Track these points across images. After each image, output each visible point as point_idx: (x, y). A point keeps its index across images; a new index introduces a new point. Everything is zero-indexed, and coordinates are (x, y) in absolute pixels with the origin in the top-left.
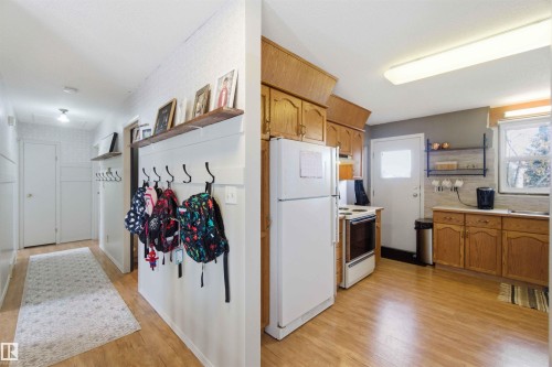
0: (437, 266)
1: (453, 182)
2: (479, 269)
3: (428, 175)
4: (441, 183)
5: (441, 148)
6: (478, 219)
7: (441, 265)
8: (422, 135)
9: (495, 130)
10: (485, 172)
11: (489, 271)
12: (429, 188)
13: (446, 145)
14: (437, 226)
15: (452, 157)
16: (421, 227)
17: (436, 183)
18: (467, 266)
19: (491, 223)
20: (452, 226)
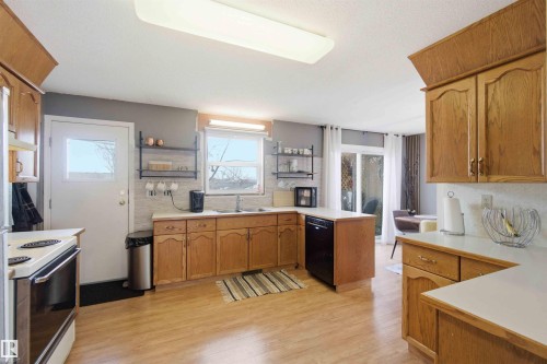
0: (157, 290)
2: (199, 276)
3: (141, 177)
4: (156, 186)
5: (156, 145)
6: (198, 223)
7: (162, 286)
8: (132, 125)
9: (202, 133)
12: (140, 192)
13: (161, 143)
14: (157, 239)
15: (165, 157)
17: (150, 186)
18: (188, 276)
19: (208, 226)
20: (174, 237)
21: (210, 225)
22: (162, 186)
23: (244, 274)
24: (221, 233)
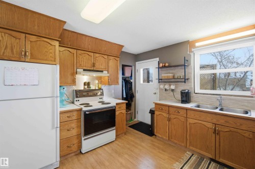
1: (170, 85)
2: (176, 141)
3: (159, 82)
8: (158, 59)
9: (192, 54)
10: (185, 80)
11: (181, 143)
13: (167, 65)
14: (156, 113)
15: (171, 71)
16: (152, 112)
17: (162, 86)
18: (170, 138)
19: (181, 113)
20: (163, 114)
21: (182, 112)
22: (167, 87)
23: (212, 160)
24: (191, 121)
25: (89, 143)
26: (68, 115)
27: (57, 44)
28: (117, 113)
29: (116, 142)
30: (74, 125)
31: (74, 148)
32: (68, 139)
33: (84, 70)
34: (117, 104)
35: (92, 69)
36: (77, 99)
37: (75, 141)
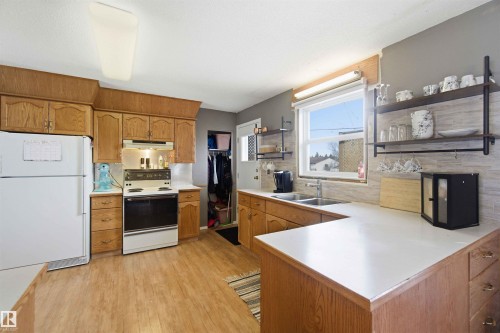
1: (267, 164)
3: (257, 159)
8: (260, 120)
9: (295, 111)
10: (283, 155)
12: (263, 171)
15: (273, 141)
18: (251, 247)
21: (262, 206)
22: (264, 166)
24: (268, 218)
25: (133, 242)
26: (104, 200)
27: (88, 110)
28: (181, 205)
29: (178, 248)
30: (111, 215)
31: (112, 245)
32: (103, 232)
33: (134, 141)
34: (180, 191)
35: (148, 139)
36: (128, 182)
37: (113, 237)
